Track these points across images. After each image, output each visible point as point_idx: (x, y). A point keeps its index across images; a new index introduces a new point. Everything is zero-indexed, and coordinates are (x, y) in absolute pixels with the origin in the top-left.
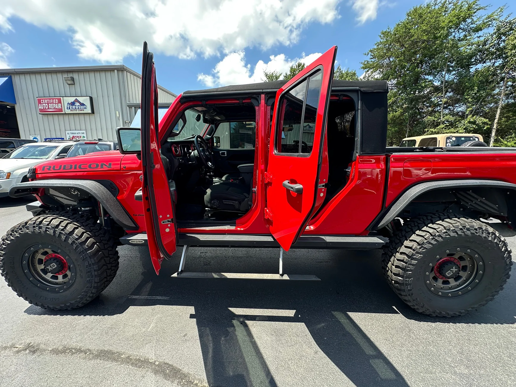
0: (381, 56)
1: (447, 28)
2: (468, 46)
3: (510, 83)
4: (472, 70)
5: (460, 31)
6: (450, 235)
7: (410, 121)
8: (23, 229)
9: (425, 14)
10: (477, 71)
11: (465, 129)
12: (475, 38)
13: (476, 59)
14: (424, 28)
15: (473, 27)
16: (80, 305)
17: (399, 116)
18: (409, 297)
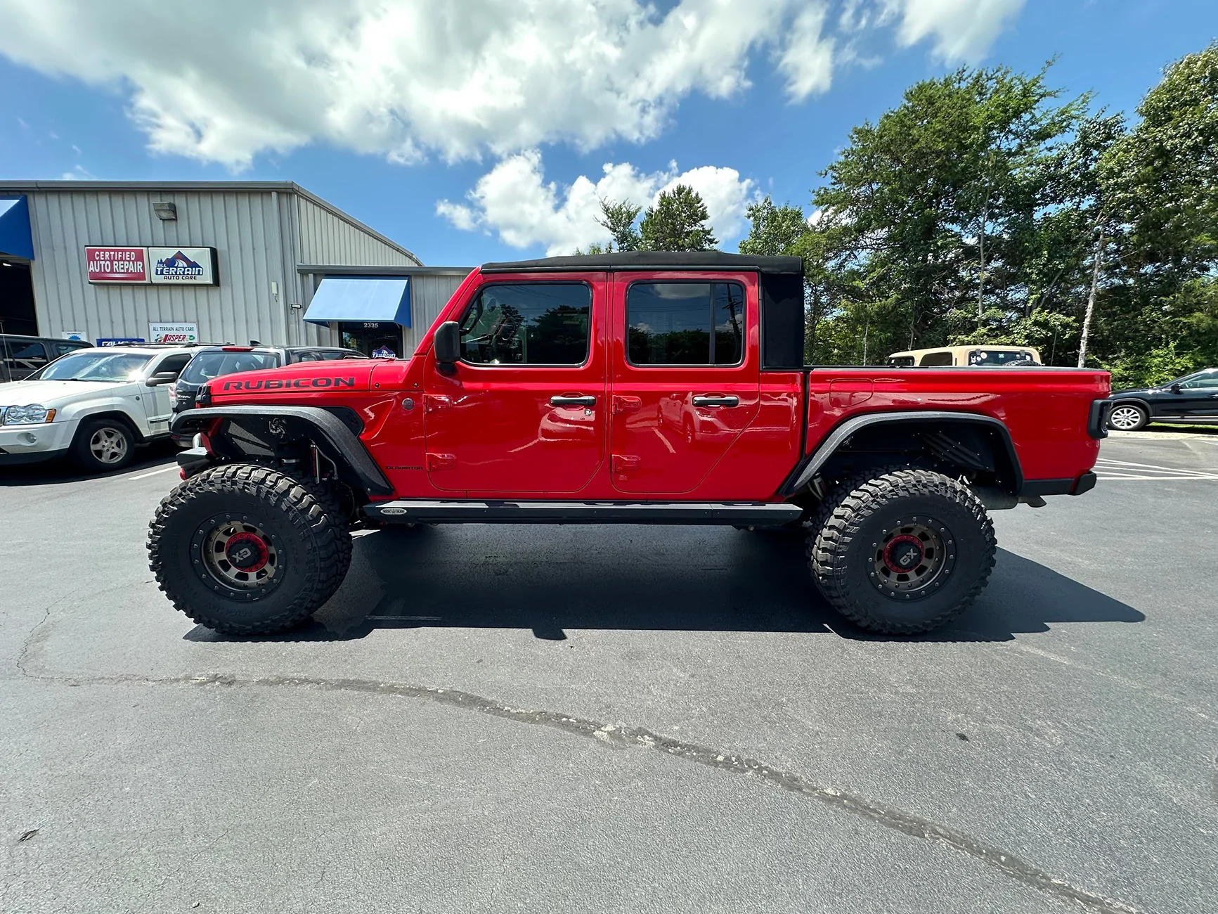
0: (854, 180)
1: (985, 128)
2: (1029, 165)
3: (1112, 246)
4: (1038, 215)
5: (1011, 137)
6: (898, 495)
7: (916, 319)
8: (202, 485)
9: (939, 97)
10: (1046, 218)
11: (1027, 337)
12: (1041, 151)
13: (1043, 195)
14: (939, 127)
15: (1034, 131)
16: (288, 624)
17: (894, 307)
18: (844, 599)
